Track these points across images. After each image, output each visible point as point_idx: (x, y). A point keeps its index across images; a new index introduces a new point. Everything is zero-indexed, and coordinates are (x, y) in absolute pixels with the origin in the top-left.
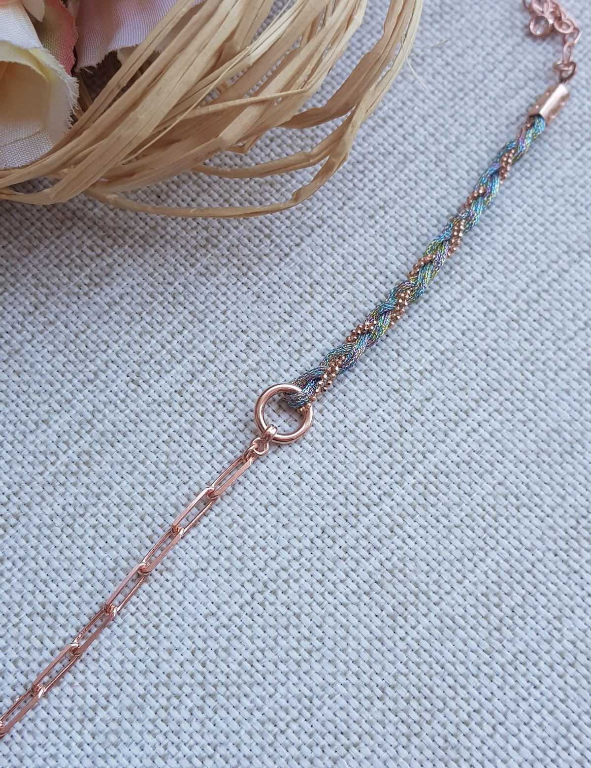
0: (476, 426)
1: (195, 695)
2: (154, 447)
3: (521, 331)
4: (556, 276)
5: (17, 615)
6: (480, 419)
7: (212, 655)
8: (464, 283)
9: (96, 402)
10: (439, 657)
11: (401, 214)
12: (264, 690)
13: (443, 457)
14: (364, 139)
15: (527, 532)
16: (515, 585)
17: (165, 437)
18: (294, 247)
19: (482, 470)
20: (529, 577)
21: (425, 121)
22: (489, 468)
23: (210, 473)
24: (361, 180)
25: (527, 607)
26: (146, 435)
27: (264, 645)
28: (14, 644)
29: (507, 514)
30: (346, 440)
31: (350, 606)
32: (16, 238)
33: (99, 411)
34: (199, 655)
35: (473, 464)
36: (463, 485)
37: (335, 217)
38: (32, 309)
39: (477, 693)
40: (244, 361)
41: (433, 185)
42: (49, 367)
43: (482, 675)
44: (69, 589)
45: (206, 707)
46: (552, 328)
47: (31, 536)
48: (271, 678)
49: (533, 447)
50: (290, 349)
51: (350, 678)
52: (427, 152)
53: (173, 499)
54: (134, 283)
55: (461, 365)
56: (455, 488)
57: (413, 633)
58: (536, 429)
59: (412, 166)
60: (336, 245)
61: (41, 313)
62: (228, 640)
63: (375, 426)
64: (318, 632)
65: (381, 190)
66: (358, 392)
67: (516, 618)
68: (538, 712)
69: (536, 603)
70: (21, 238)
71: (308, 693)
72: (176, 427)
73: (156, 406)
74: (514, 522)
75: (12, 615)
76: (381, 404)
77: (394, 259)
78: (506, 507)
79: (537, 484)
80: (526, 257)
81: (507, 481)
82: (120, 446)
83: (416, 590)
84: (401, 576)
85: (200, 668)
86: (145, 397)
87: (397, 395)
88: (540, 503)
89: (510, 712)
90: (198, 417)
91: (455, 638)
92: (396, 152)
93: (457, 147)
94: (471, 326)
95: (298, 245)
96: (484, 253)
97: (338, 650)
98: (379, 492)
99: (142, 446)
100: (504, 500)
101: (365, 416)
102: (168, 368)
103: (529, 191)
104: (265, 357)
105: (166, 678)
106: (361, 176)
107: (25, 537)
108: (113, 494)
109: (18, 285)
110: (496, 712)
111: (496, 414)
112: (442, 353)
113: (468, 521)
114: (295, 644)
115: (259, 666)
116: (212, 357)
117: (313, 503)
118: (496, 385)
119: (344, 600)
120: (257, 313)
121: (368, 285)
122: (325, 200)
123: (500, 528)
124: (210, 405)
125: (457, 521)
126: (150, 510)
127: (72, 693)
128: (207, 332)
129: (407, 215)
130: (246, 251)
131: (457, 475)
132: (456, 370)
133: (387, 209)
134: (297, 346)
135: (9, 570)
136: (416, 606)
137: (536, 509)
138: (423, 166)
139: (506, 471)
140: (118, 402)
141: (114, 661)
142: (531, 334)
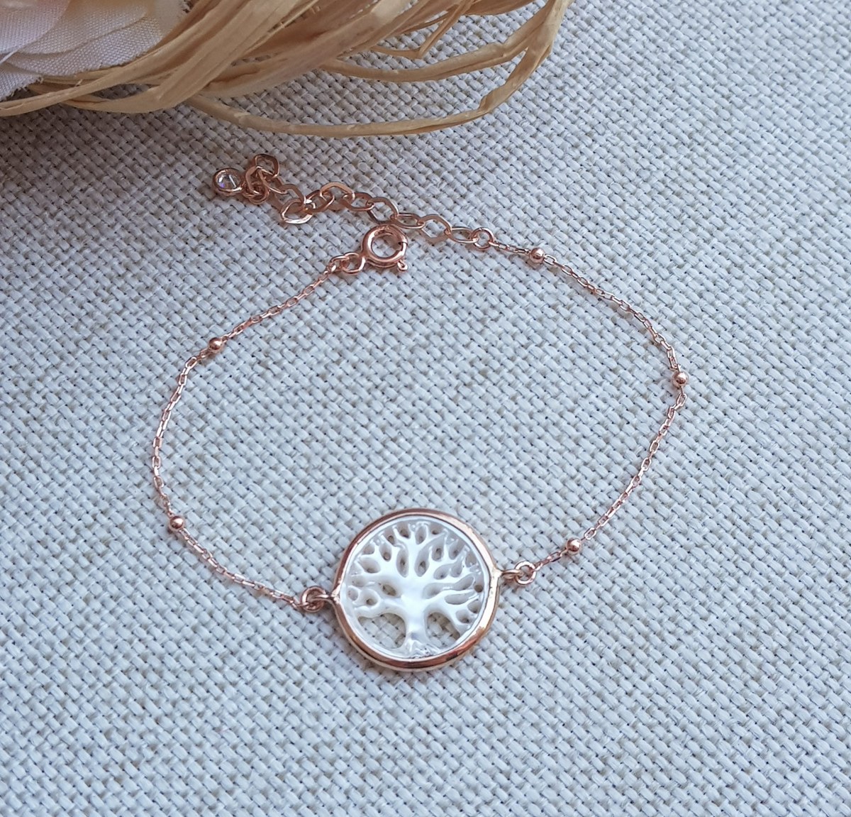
0: (720, 414)
1: (351, 773)
2: (289, 449)
3: (777, 291)
4: (821, 220)
5: (109, 672)
6: (725, 405)
7: (375, 720)
8: (700, 230)
9: (211, 390)
10: (679, 716)
11: (614, 142)
12: (445, 763)
13: (678, 456)
14: (562, 47)
15: (792, 552)
16: (777, 621)
17: (305, 434)
18: (472, 187)
19: (729, 472)
20: (796, 610)
21: (643, 23)
22: (740, 469)
23: (366, 482)
24: (560, 99)
25: (794, 649)
26: (279, 432)
27: (443, 705)
28: (105, 709)
29: (764, 528)
30: (547, 436)
31: (558, 652)
32: (99, 179)
33: (215, 403)
34: (357, 719)
35: (718, 464)
36: (705, 492)
37: (527, 147)
38: (122, 271)
39: (731, 763)
40: (409, 335)
41: (656, 104)
42: (146, 345)
43: (736, 739)
44: (178, 636)
45: (368, 788)
46: (817, 287)
47: (125, 567)
48: (454, 748)
49: (797, 441)
50: (470, 318)
51: (559, 746)
52: (646, 62)
53: (317, 516)
54: (259, 235)
55: (699, 336)
56: (695, 494)
57: (644, 686)
58: (800, 418)
59: (627, 81)
60: (527, 183)
61: (134, 276)
62: (395, 699)
63: (585, 416)
64: (517, 687)
65: (587, 112)
66: (563, 372)
67: (780, 663)
68: (812, 786)
69: (806, 644)
70: (106, 178)
71: (503, 766)
72: (320, 421)
73: (291, 394)
74: (776, 540)
75: (102, 671)
76: (593, 388)
77: (606, 200)
78: (762, 519)
79: (803, 489)
80: (782, 197)
81: (763, 486)
82: (243, 447)
83: (646, 629)
84: (625, 612)
85: (358, 736)
86: (277, 383)
87: (615, 376)
88: (808, 513)
89: (774, 786)
90: (349, 407)
91: (700, 691)
92: (605, 63)
93: (687, 56)
94: (710, 284)
95: (477, 183)
96: (726, 191)
97: (542, 710)
98: (594, 503)
99: (274, 448)
100: (760, 510)
101: (572, 404)
102: (307, 344)
103: (783, 112)
104: (438, 329)
105: (313, 751)
106: (561, 94)
107: (117, 569)
108: (236, 510)
109: (103, 239)
110: (756, 787)
111: (746, 400)
112: (673, 321)
113: (713, 538)
114: (486, 703)
115: (438, 733)
116: (365, 329)
117: (506, 518)
118: (746, 362)
119: (550, 644)
120: (425, 272)
121: (573, 234)
122: (513, 125)
123: (756, 547)
124: (364, 393)
125: (699, 539)
126: (287, 531)
127: (184, 773)
128: (359, 297)
129: (622, 143)
130: (409, 192)
131: (697, 478)
132: (692, 343)
133: (596, 135)
134: (480, 314)
135: (97, 613)
136: (646, 651)
137: (802, 520)
138: (642, 81)
139: (762, 473)
140: (241, 390)
141: (242, 729)
142: (790, 295)
